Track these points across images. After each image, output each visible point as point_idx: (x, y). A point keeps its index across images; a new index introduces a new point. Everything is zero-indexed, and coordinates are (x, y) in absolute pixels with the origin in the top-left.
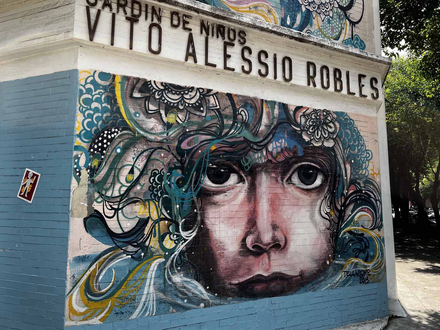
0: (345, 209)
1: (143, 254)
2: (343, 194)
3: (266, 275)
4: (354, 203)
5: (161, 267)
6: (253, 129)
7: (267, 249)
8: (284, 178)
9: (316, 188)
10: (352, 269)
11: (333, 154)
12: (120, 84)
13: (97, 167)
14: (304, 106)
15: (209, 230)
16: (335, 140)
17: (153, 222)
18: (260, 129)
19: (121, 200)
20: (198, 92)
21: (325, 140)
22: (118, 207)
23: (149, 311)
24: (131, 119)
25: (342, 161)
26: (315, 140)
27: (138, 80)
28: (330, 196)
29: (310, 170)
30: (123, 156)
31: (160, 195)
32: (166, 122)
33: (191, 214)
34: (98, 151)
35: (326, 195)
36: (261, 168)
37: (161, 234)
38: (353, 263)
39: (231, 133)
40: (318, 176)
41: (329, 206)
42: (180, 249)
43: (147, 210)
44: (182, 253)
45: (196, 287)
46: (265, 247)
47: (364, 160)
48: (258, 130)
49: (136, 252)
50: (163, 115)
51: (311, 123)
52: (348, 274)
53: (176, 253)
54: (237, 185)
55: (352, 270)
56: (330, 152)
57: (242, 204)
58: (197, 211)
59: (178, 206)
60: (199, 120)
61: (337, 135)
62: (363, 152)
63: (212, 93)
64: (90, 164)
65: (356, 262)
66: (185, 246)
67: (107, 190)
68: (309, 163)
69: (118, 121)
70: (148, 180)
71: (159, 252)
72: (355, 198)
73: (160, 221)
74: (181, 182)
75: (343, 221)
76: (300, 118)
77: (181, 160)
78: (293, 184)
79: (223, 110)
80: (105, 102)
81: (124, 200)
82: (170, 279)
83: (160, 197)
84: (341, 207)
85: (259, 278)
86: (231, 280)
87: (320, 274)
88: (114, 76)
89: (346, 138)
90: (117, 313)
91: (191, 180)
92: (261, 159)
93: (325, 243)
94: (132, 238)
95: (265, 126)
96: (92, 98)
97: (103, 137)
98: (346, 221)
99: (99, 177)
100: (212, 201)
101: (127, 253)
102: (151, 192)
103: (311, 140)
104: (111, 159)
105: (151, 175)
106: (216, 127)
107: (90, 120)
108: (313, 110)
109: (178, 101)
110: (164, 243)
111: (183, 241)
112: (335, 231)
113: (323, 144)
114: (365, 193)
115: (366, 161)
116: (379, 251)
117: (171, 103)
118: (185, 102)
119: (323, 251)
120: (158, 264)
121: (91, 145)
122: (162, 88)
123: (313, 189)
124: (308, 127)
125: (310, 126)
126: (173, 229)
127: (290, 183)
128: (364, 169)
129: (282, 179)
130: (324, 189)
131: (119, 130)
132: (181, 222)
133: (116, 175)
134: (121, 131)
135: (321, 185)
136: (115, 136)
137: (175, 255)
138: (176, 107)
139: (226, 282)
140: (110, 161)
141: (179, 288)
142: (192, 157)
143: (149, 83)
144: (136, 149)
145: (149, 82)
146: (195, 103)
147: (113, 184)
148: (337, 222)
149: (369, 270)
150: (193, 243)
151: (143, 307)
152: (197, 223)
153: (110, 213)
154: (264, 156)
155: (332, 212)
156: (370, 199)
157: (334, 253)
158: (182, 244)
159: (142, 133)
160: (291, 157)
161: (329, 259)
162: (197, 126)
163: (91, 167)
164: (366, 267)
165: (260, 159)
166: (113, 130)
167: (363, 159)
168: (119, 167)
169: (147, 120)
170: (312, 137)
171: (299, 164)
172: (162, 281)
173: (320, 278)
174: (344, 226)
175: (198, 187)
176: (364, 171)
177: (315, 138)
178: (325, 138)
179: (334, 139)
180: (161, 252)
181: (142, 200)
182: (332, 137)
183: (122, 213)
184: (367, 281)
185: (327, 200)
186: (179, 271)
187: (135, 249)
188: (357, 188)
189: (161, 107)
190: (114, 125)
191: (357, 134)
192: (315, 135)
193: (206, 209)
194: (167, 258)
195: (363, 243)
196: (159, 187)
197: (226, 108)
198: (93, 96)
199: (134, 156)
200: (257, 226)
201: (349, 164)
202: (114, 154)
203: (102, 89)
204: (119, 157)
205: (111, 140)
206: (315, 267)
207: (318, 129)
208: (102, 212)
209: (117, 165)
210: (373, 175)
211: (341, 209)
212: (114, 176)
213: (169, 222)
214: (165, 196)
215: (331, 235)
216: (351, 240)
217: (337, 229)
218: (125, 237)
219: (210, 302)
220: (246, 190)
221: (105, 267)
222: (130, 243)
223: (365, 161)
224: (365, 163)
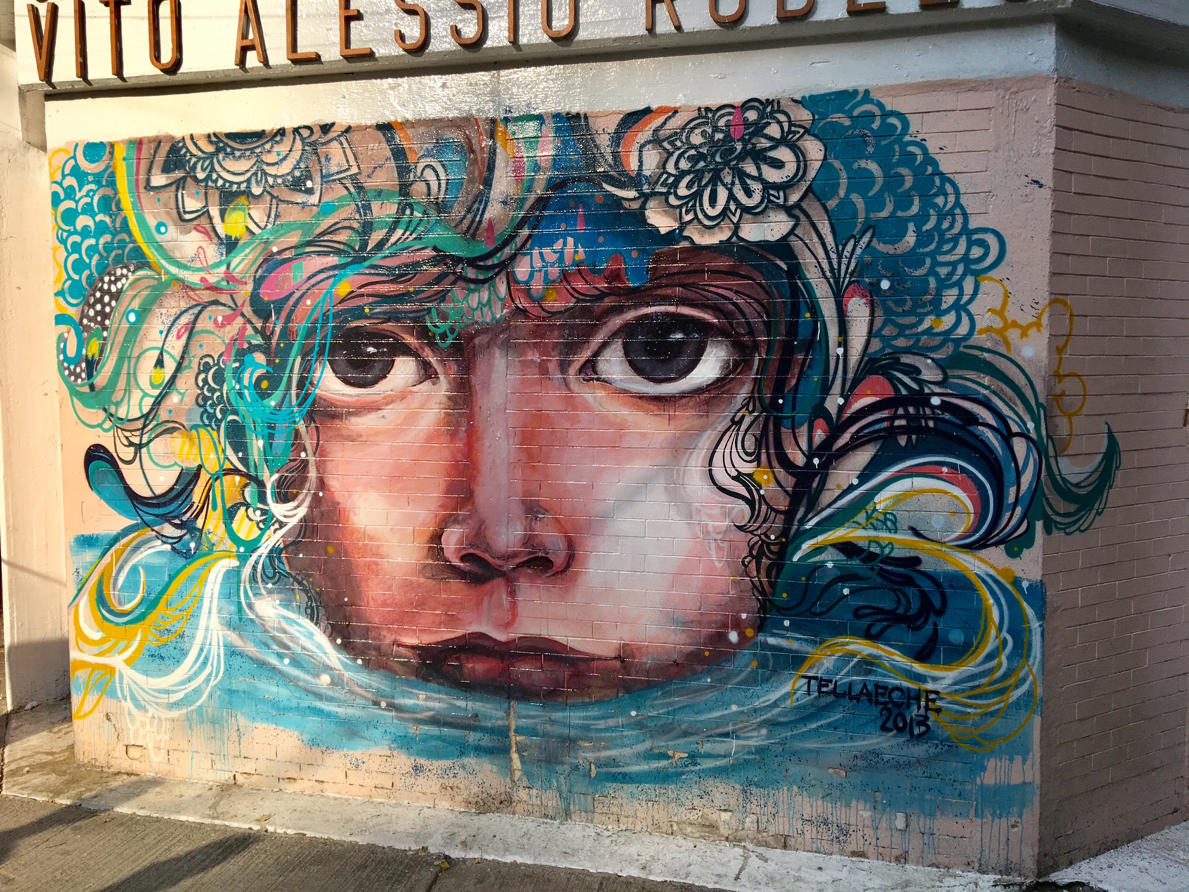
0: (826, 466)
1: (192, 545)
2: (820, 411)
3: (501, 636)
4: (881, 441)
5: (232, 576)
6: (464, 217)
7: (505, 569)
8: (570, 363)
9: (698, 391)
10: (847, 674)
11: (785, 267)
12: (124, 163)
13: (97, 357)
14: (654, 107)
15: (338, 504)
16: (797, 212)
17: (209, 476)
18: (487, 216)
19: (145, 426)
20: (298, 138)
21: (746, 216)
22: (141, 440)
23: (212, 665)
24: (151, 241)
25: (826, 287)
26: (700, 222)
27: (158, 142)
28: (757, 418)
29: (674, 332)
30: (140, 328)
31: (219, 416)
32: (223, 236)
33: (294, 463)
34: (96, 322)
35: (740, 414)
36: (490, 336)
37: (229, 505)
38: (853, 655)
39: (393, 239)
40: (708, 350)
41: (748, 454)
42: (271, 543)
43: (195, 450)
44: (274, 553)
45: (311, 636)
46: (499, 562)
47: (951, 274)
48: (477, 219)
49: (180, 538)
50: (217, 220)
51: (684, 165)
52: (824, 689)
53: (264, 550)
54: (415, 389)
55: (842, 678)
56: (768, 259)
57: (430, 439)
58: (307, 455)
59: (261, 443)
60: (304, 217)
61: (809, 189)
62: (949, 240)
63: (336, 134)
64: (84, 352)
65: (870, 655)
66: (283, 536)
67: (118, 404)
68: (672, 309)
69: (127, 251)
70: (193, 381)
71: (224, 544)
72: (885, 424)
73: (225, 475)
74: (265, 384)
75: (812, 506)
76: (641, 151)
77: (264, 328)
78: (604, 381)
79: (369, 176)
80: (100, 212)
81: (150, 427)
82: (250, 606)
83: (221, 421)
84: (809, 457)
85: (480, 642)
86: (400, 635)
87: (699, 668)
88: (112, 145)
89: (855, 198)
90: (152, 656)
91: (290, 378)
92: (490, 308)
93: (727, 572)
94: (171, 508)
95: (505, 203)
96: (77, 206)
97: (101, 289)
98: (829, 505)
99: (101, 379)
100: (345, 433)
101: (164, 539)
102: (202, 410)
103: (683, 226)
104: (120, 338)
105: (199, 369)
106: (351, 228)
107: (76, 256)
108: (696, 114)
109: (248, 175)
110: (235, 526)
111: (277, 526)
112: (773, 537)
113: (735, 233)
114: (945, 406)
115: (964, 275)
116: (1005, 634)
117: (232, 183)
118: (266, 174)
119: (715, 598)
120: (224, 570)
121: (83, 311)
122: (210, 149)
123: (683, 395)
124: (671, 180)
125: (682, 174)
126: (252, 498)
127: (592, 379)
128: (947, 311)
129: (564, 367)
130: (732, 394)
131: (129, 270)
132: (270, 480)
133: (132, 372)
134: (133, 272)
135: (718, 380)
136: (123, 285)
137: (260, 556)
138: (243, 193)
139: (385, 637)
140: (119, 342)
141: (271, 630)
142: (288, 319)
143: (181, 144)
144: (164, 311)
145: (179, 142)
146: (291, 173)
147: (128, 390)
148: (782, 508)
149: (937, 693)
150: (300, 531)
151: (199, 655)
152: (307, 486)
153: (127, 453)
154: (501, 299)
155: (765, 473)
156: (971, 428)
157: (763, 608)
158: (275, 531)
159: (174, 270)
160: (598, 293)
161: (737, 625)
162: (300, 232)
163: (87, 356)
164: (920, 678)
165: (485, 309)
166: (119, 272)
167: (943, 271)
168: (135, 354)
169: (182, 237)
170: (687, 212)
171: (630, 315)
172: (233, 608)
173: (699, 679)
174: (818, 524)
175: (307, 395)
176: (949, 320)
177: (700, 216)
178: (746, 210)
179: (789, 210)
180: (229, 544)
181: (184, 427)
182: (781, 201)
183: (149, 453)
184: (923, 729)
185: (741, 434)
186: (270, 592)
187: (178, 533)
188: (897, 390)
189: (210, 199)
190: (119, 261)
191: (918, 171)
192: (701, 205)
193: (329, 453)
194: (243, 559)
195: (911, 591)
196: (218, 397)
197: (377, 170)
198: (77, 202)
199: (161, 327)
200: (476, 500)
201: (863, 296)
202: (125, 325)
203: (92, 182)
204: (134, 330)
205: (116, 296)
206: (682, 642)
207: (716, 179)
208: (112, 450)
209: (132, 350)
210: (1000, 332)
211: (809, 463)
212: (129, 374)
213: (244, 479)
214: (231, 417)
215: (751, 548)
216: (845, 576)
217: (785, 532)
218: (158, 506)
219: (343, 675)
220: (440, 403)
221: (126, 561)
222: (166, 518)
223: (955, 278)
224: (959, 284)
